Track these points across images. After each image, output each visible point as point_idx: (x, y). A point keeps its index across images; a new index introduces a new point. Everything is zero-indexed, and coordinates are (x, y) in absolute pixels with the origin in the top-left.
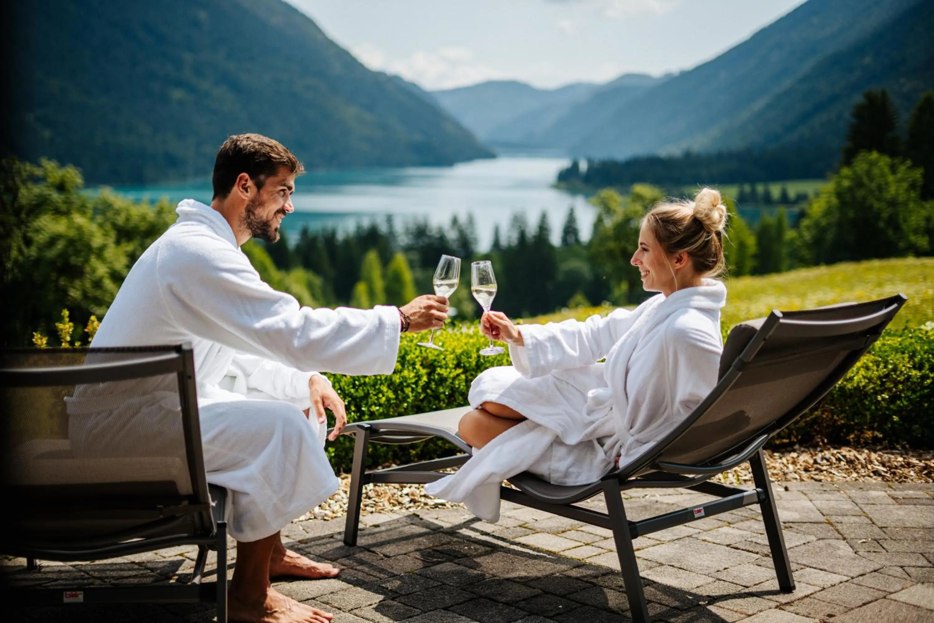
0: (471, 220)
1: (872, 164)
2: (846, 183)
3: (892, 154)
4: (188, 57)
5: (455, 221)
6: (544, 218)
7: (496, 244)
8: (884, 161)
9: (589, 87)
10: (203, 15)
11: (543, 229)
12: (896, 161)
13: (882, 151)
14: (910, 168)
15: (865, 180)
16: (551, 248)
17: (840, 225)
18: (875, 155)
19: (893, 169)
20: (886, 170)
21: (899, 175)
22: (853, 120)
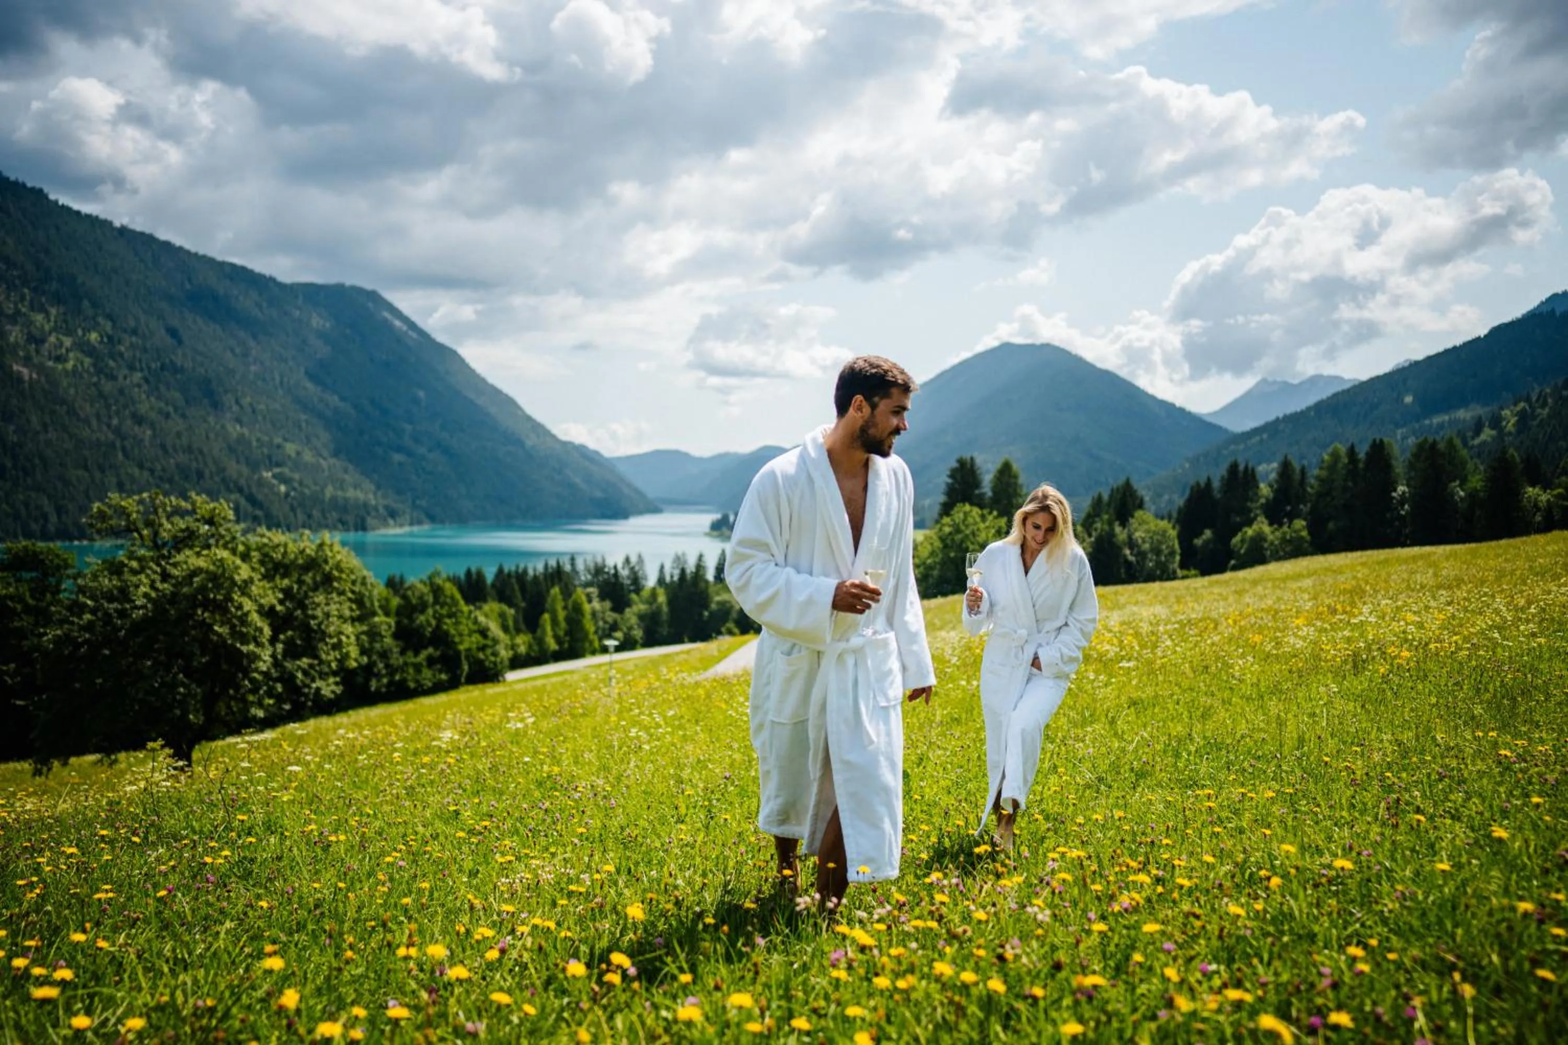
0: (640, 559)
1: (966, 514)
2: (947, 530)
3: (981, 507)
4: (408, 427)
5: (627, 560)
6: (701, 557)
7: (661, 581)
8: (976, 511)
9: (736, 456)
10: (421, 394)
11: (700, 567)
12: (985, 512)
13: (972, 504)
14: (996, 518)
15: (963, 528)
16: (707, 582)
17: (943, 563)
18: (967, 507)
19: (983, 518)
20: (978, 519)
21: (987, 524)
22: (950, 481)
